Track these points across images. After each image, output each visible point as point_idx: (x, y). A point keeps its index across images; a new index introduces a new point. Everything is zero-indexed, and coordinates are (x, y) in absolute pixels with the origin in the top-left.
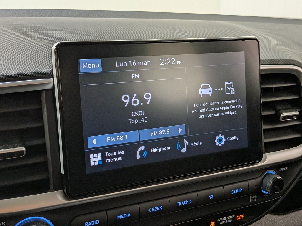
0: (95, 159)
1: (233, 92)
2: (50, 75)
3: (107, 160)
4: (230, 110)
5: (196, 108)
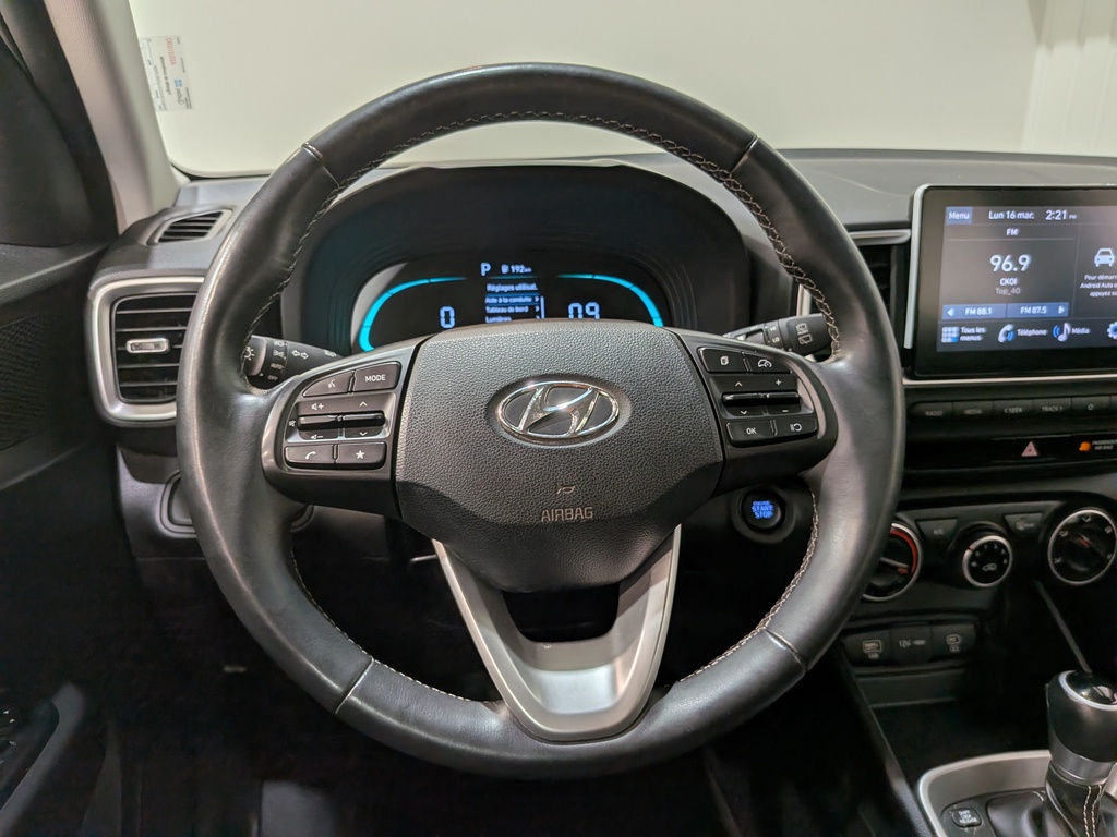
0: (948, 335)
3: (963, 338)
5: (1088, 282)
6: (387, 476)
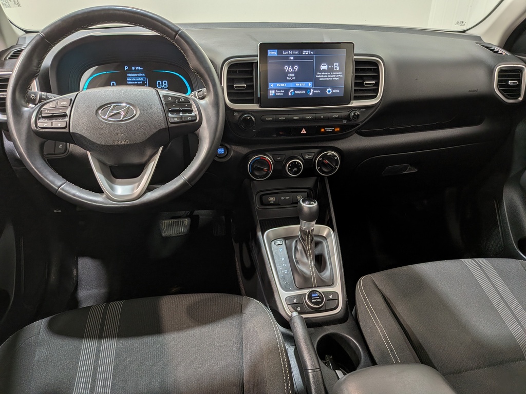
0: (272, 93)
1: (338, 69)
2: (257, 56)
3: (277, 94)
4: (335, 77)
5: (318, 75)
6: (68, 131)
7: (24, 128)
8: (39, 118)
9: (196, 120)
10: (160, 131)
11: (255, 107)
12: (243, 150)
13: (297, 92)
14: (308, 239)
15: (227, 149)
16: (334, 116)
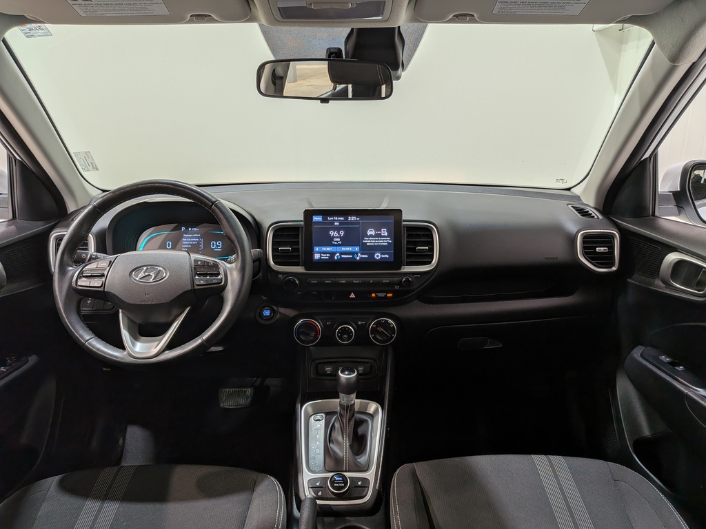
0: (317, 256)
1: (386, 234)
2: (301, 221)
3: (322, 258)
4: (383, 242)
5: (365, 240)
6: (102, 290)
7: (66, 286)
8: (80, 278)
9: (221, 282)
10: (186, 293)
11: (300, 269)
12: (290, 313)
13: (343, 256)
14: (347, 415)
15: (273, 311)
16: (384, 282)
